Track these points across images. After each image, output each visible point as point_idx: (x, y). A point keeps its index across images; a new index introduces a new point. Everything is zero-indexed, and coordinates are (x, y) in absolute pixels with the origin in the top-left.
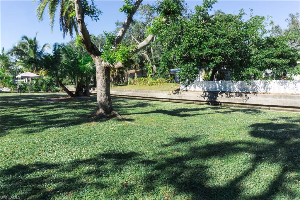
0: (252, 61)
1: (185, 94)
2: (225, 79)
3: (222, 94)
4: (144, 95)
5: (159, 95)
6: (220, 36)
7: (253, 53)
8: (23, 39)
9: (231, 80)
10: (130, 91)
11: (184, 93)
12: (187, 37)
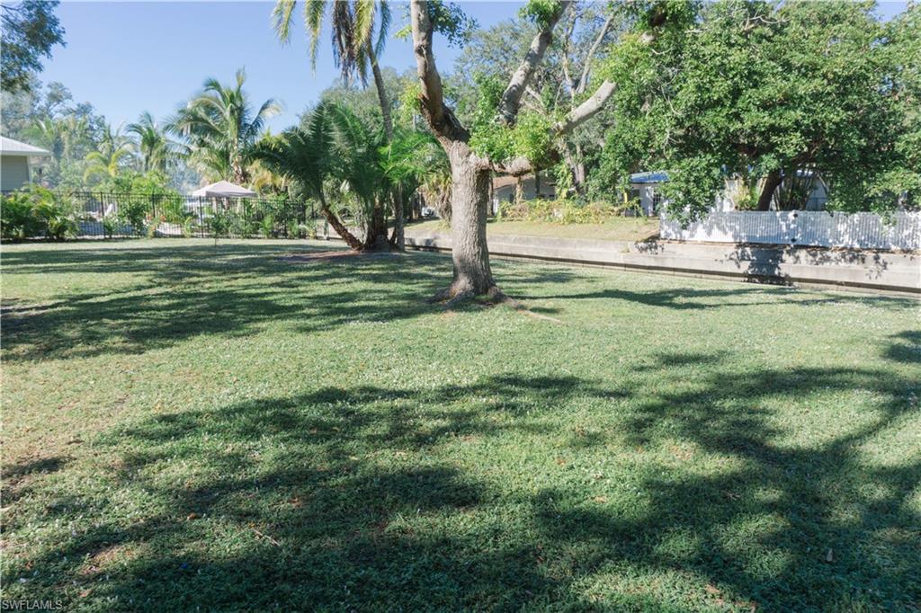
0: (904, 151)
1: (674, 253)
2: (807, 206)
3: (797, 254)
4: (547, 251)
5: (592, 253)
6: (799, 69)
7: (907, 123)
8: (207, 90)
9: (830, 209)
10: (505, 239)
11: (672, 249)
12: (693, 76)
